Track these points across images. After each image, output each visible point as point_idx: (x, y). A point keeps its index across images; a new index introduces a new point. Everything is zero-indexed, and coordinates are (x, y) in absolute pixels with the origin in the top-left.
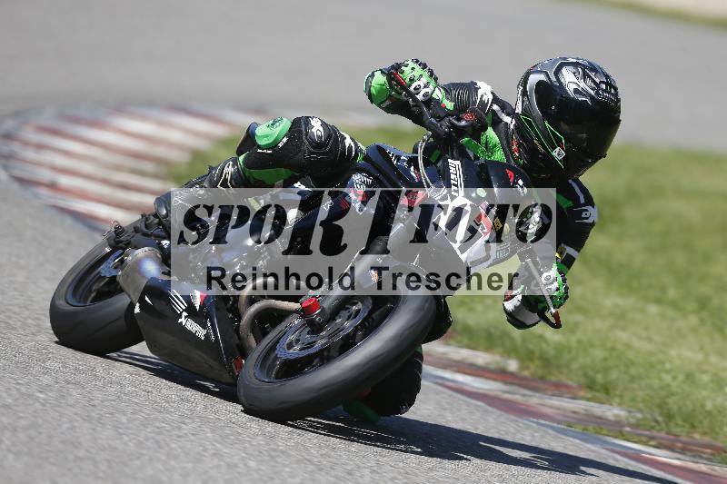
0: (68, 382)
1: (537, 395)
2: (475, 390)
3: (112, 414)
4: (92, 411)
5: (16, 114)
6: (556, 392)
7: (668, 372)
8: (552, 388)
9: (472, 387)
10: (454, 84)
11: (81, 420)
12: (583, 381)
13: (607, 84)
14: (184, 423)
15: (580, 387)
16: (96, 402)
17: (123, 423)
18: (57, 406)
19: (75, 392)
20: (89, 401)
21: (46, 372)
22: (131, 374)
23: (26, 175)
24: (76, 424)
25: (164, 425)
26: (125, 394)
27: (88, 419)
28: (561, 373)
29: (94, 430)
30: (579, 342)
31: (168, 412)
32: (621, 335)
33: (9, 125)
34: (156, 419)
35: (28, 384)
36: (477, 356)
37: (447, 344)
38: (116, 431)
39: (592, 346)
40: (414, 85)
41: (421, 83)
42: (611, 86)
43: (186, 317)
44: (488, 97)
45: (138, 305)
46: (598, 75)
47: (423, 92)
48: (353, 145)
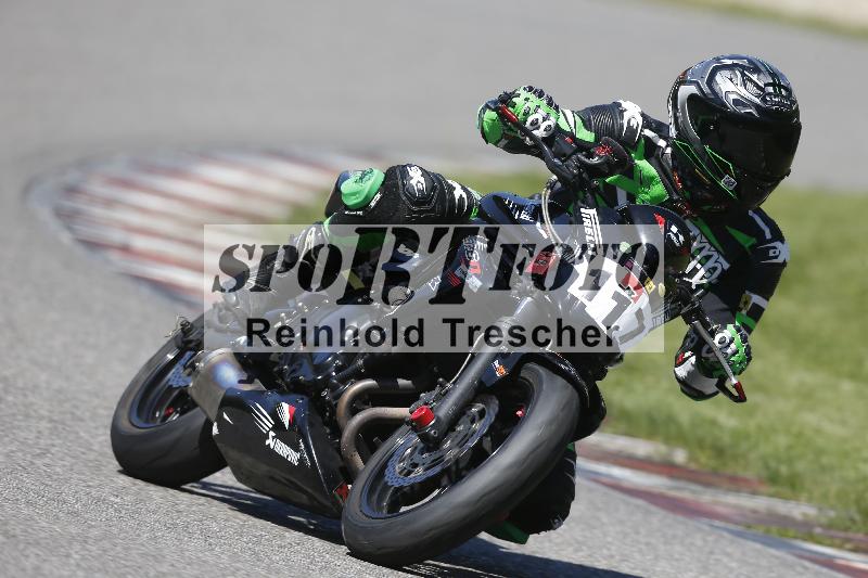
1: (710, 491)
2: (636, 487)
8: (727, 482)
12: (763, 473)
13: (774, 85)
15: (761, 481)
28: (737, 464)
30: (759, 427)
32: (811, 418)
36: (636, 446)
39: (775, 432)
40: (530, 119)
41: (539, 116)
42: (780, 86)
43: (273, 438)
44: (638, 121)
45: (215, 424)
46: (762, 76)
47: (543, 126)
48: (465, 196)
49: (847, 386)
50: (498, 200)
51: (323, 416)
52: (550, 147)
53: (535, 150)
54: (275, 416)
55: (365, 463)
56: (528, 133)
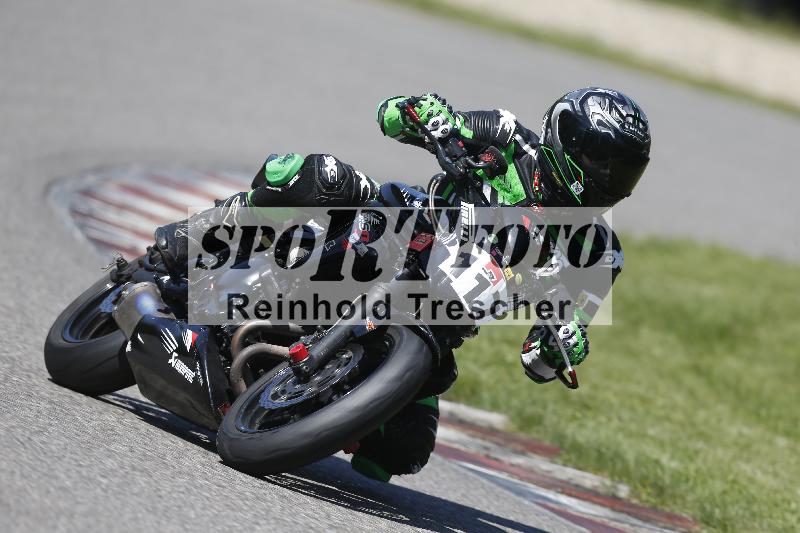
0: (134, 468)
1: (648, 525)
2: (579, 515)
3: (179, 507)
4: (159, 502)
5: (98, 170)
6: (669, 525)
7: (793, 512)
8: (664, 520)
9: (578, 511)
10: (474, 113)
11: (144, 511)
12: (699, 514)
13: (634, 117)
14: (258, 524)
15: (695, 521)
16: (163, 493)
17: (190, 519)
18: (120, 493)
19: (142, 480)
20: (155, 491)
21: (110, 454)
22: (203, 465)
23: (105, 237)
24: (140, 515)
25: (236, 524)
26: (196, 487)
27: (154, 511)
28: (675, 503)
29: (158, 523)
30: (697, 471)
31: (241, 510)
32: (746, 468)
33: (90, 180)
34: (227, 516)
35: (89, 466)
36: (585, 478)
37: (553, 462)
38: (183, 526)
39: (712, 477)
40: (432, 121)
41: (440, 119)
42: (639, 120)
43: (176, 358)
44: (511, 126)
45: (130, 343)
46: (626, 107)
47: (442, 128)
48: (369, 186)
49: (782, 442)
50: (394, 189)
51: (220, 345)
52: (444, 146)
53: (432, 146)
54: (180, 341)
55: (247, 387)
56: (427, 133)
